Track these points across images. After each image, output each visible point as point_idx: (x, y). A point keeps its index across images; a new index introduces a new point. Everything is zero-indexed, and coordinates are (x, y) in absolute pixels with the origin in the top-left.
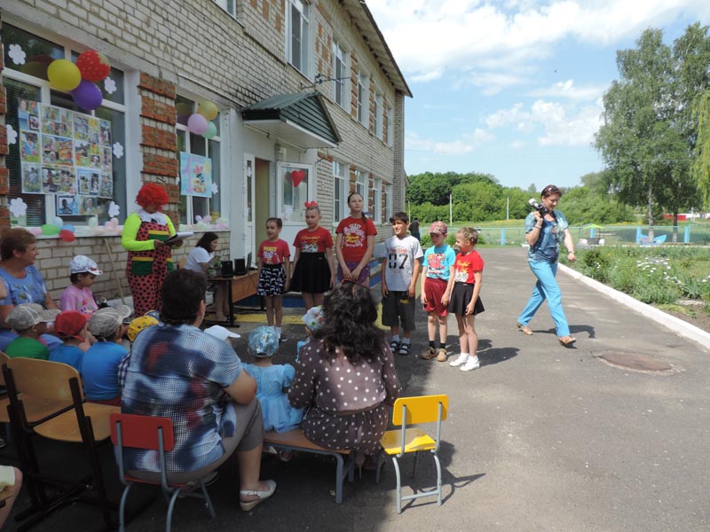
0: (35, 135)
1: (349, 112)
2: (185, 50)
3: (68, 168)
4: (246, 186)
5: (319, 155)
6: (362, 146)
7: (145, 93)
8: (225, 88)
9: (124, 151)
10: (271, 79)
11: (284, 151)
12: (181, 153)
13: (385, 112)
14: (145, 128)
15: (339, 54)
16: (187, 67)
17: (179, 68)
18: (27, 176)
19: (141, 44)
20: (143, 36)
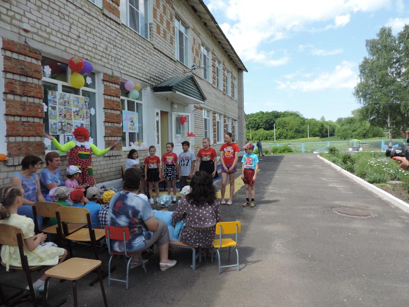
0: (55, 107)
1: (211, 83)
2: (125, 60)
3: (70, 122)
4: (156, 126)
5: (195, 107)
6: (219, 101)
7: (105, 83)
8: (145, 76)
9: (95, 112)
10: (168, 70)
11: (176, 106)
12: (123, 111)
13: (232, 81)
14: (106, 100)
15: (205, 52)
16: (125, 68)
17: (121, 69)
18: (52, 127)
19: (104, 60)
20: (104, 55)
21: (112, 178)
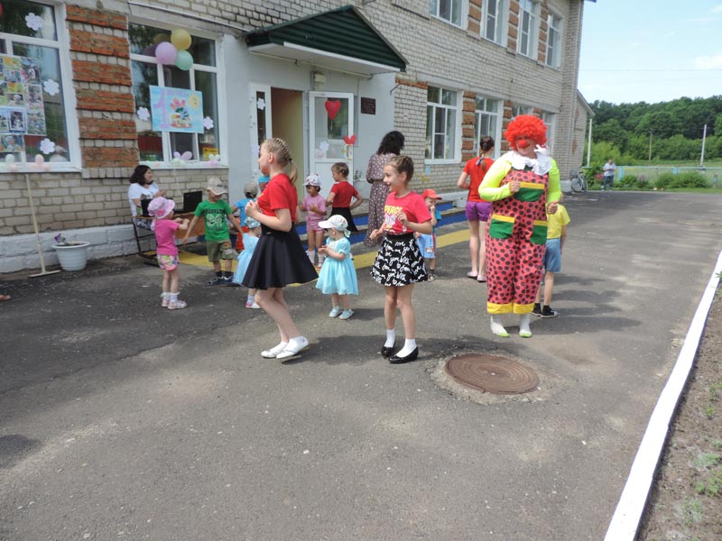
1: (464, 27)
5: (399, 80)
6: (489, 68)
7: (79, 27)
9: (61, 88)
11: (322, 79)
12: (151, 87)
14: (77, 63)
21: (108, 221)
